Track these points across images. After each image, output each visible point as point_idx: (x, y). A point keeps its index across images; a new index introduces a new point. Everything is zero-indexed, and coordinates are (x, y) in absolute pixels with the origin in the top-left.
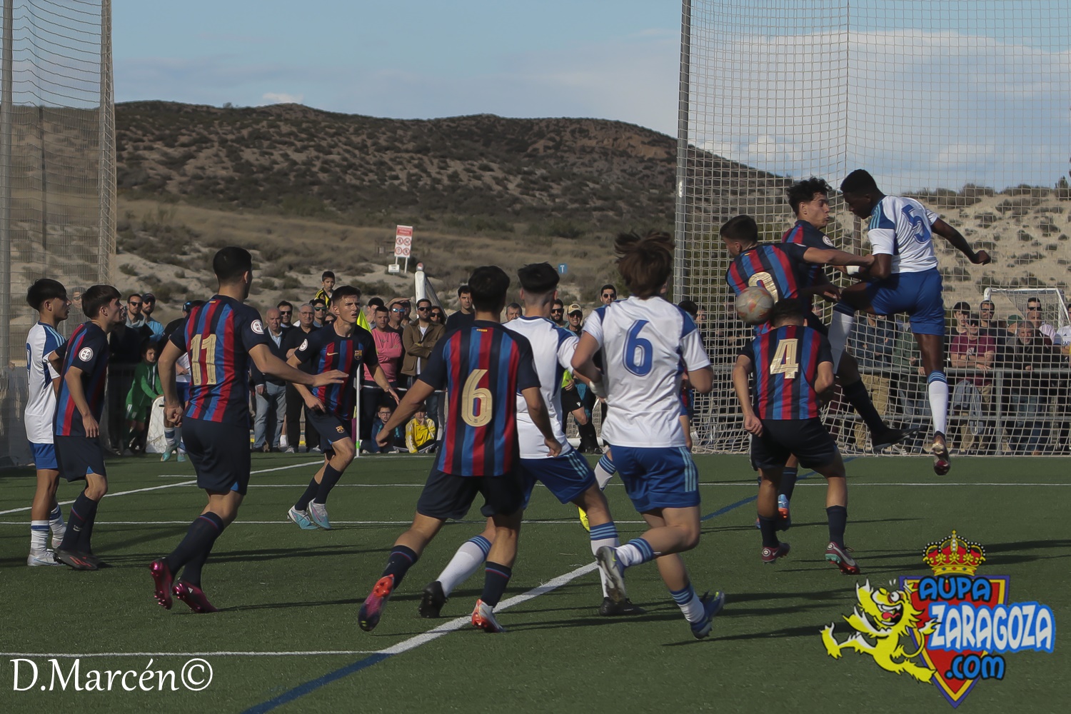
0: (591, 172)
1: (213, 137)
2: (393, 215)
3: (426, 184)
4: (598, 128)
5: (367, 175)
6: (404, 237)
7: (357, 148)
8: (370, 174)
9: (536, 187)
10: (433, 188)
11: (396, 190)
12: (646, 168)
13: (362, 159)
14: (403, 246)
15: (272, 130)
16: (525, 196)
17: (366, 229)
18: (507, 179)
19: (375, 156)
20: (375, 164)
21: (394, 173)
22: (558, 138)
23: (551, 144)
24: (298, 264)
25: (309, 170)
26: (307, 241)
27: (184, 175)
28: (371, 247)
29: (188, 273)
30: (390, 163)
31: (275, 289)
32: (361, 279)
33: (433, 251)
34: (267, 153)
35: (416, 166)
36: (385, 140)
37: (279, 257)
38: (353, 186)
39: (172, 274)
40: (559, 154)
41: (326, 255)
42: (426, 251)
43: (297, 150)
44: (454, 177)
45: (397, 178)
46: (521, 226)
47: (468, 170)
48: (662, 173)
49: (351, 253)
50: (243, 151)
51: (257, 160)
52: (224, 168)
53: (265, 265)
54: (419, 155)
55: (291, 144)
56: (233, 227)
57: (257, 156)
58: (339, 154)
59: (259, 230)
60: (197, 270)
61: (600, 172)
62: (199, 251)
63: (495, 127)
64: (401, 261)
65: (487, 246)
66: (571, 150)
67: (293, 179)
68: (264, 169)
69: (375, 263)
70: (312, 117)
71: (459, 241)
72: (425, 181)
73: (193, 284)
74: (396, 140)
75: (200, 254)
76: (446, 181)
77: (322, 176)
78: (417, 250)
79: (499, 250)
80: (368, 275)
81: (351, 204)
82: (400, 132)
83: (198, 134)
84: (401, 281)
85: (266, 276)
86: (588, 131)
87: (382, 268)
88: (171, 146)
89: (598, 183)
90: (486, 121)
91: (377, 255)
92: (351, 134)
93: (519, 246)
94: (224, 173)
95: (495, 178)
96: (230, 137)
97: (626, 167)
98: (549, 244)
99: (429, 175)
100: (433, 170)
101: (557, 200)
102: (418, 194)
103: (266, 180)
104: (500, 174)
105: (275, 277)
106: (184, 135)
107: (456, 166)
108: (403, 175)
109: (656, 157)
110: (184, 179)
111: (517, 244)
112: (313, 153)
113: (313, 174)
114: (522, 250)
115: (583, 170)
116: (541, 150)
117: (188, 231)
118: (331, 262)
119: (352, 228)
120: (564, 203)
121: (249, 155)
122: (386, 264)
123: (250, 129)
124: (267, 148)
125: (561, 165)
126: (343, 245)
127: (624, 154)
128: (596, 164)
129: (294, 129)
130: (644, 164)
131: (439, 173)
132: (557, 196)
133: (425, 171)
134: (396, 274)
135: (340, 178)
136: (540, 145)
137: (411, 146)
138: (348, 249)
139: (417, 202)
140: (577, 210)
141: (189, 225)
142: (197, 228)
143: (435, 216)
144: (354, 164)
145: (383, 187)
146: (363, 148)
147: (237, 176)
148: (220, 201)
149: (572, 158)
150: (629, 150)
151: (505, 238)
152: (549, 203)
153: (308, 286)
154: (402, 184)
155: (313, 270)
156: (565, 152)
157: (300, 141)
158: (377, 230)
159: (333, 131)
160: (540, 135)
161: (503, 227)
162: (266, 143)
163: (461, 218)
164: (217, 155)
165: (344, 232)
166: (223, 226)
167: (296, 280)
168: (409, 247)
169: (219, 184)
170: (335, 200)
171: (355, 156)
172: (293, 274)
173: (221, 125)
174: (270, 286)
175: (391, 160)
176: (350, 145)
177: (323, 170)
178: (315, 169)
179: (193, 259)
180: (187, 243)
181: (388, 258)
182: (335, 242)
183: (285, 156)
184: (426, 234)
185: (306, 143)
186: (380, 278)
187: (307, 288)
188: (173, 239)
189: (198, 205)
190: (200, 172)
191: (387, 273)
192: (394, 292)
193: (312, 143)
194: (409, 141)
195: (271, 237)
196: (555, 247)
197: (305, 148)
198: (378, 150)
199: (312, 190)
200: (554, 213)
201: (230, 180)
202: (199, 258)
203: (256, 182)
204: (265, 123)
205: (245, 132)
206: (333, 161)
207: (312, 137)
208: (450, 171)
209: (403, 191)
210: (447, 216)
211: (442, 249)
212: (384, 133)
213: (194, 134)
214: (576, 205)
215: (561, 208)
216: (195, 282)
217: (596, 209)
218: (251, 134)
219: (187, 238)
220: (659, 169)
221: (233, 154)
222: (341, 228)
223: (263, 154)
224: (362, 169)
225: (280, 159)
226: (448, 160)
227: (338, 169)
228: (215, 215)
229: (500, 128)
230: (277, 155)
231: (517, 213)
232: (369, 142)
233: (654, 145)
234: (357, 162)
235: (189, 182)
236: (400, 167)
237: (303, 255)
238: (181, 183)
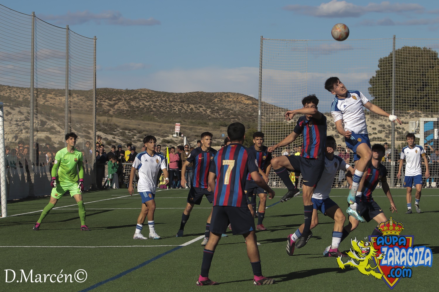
0: (230, 108)
1: (122, 98)
2: (174, 120)
3: (184, 111)
4: (233, 95)
5: (167, 109)
6: (178, 127)
8: (168, 109)
9: (215, 112)
10: (186, 113)
11: (175, 113)
12: (246, 106)
13: (165, 104)
14: (177, 129)
15: (139, 96)
16: (212, 115)
17: (167, 124)
18: (207, 110)
19: (169, 104)
20: (169, 106)
21: (174, 108)
22: (221, 98)
23: (219, 100)
25: (150, 107)
26: (150, 128)
27: (114, 109)
28: (168, 129)
29: (116, 137)
30: (173, 105)
31: (141, 141)
32: (165, 138)
33: (186, 130)
34: (138, 103)
35: (181, 106)
36: (172, 99)
37: (142, 132)
38: (163, 112)
39: (111, 138)
40: (221, 103)
41: (156, 132)
42: (184, 131)
43: (147, 102)
44: (192, 109)
45: (175, 110)
46: (211, 123)
47: (196, 107)
48: (251, 108)
49: (163, 131)
50: (131, 102)
51: (135, 105)
52: (126, 107)
53: (138, 135)
54: (182, 103)
55: (145, 100)
56: (129, 124)
57: (135, 103)
58: (159, 103)
59: (136, 125)
60: (119, 136)
61: (233, 108)
62: (119, 131)
63: (203, 95)
64: (177, 133)
65: (201, 129)
66: (225, 101)
67: (145, 110)
68: (137, 107)
69: (169, 134)
70: (150, 92)
71: (193, 128)
72: (183, 110)
73: (117, 140)
74: (175, 99)
75: (119, 132)
76: (189, 111)
77: (154, 109)
78: (181, 130)
80: (167, 137)
81: (162, 117)
82: (176, 97)
83: (118, 97)
84: (177, 139)
86: (229, 96)
87: (171, 136)
88: (111, 101)
89: (233, 111)
90: (200, 93)
91: (170, 132)
92: (162, 97)
93: (210, 129)
94: (126, 108)
95: (203, 110)
96: (127, 98)
97: (240, 106)
98: (219, 128)
99: (184, 109)
100: (186, 107)
101: (221, 116)
102: (181, 114)
103: (138, 110)
104: (204, 108)
105: (141, 138)
106: (114, 98)
107: (192, 106)
108: (177, 109)
109: (249, 103)
110: (114, 110)
111: (210, 128)
112: (151, 103)
113: (151, 109)
115: (228, 107)
116: (216, 101)
117: (116, 125)
118: (157, 134)
119: (163, 124)
120: (223, 117)
121: (133, 103)
122: (172, 134)
123: (133, 96)
125: (222, 106)
126: (160, 129)
127: (240, 102)
128: (232, 105)
129: (146, 96)
130: (245, 105)
131: (187, 108)
132: (221, 115)
133: (183, 108)
134: (175, 137)
135: (159, 110)
136: (216, 100)
137: (179, 100)
138: (162, 130)
139: (181, 116)
140: (227, 118)
141: (116, 123)
142: (118, 124)
143: (186, 120)
144: (163, 106)
145: (171, 112)
146: (165, 101)
147: (129, 109)
148: (125, 116)
149: (225, 104)
150: (241, 101)
151: (206, 127)
152: (219, 117)
154: (177, 111)
156: (223, 102)
157: (147, 99)
158: (170, 125)
159: (157, 96)
160: (216, 97)
161: (206, 123)
162: (138, 100)
163: (194, 121)
164: (124, 103)
166: (126, 124)
168: (179, 129)
169: (124, 112)
170: (157, 116)
171: (163, 103)
173: (125, 95)
175: (174, 104)
176: (162, 100)
177: (154, 107)
178: (152, 107)
179: (117, 133)
180: (116, 129)
181: (173, 132)
182: (158, 128)
183: (143, 104)
184: (184, 126)
185: (149, 100)
186: (171, 138)
188: (112, 127)
189: (119, 118)
190: (119, 108)
191: (173, 137)
192: (175, 142)
193: (151, 100)
194: (179, 99)
195: (139, 127)
196: (221, 129)
197: (149, 101)
198: (170, 102)
199: (151, 113)
200: (220, 120)
201: (127, 111)
202: (119, 133)
203: (135, 111)
204: (137, 94)
205: (132, 97)
206: (157, 105)
207: (151, 98)
208: (190, 107)
209: (177, 113)
210: (190, 120)
211: (189, 130)
212: (171, 97)
213: (117, 97)
214: (226, 117)
215: (222, 118)
216: (118, 140)
217: (232, 118)
218: (133, 97)
219: (116, 127)
220: (250, 107)
221: (128, 103)
222: (159, 124)
223: (137, 103)
224: (165, 107)
225: (142, 104)
226: (190, 105)
227: (158, 107)
228: (123, 120)
229: (204, 95)
230: (141, 103)
231: (210, 120)
232: (167, 100)
233: (248, 100)
234: (164, 105)
235: (116, 111)
236: (176, 106)
237: (149, 132)
238: (114, 112)
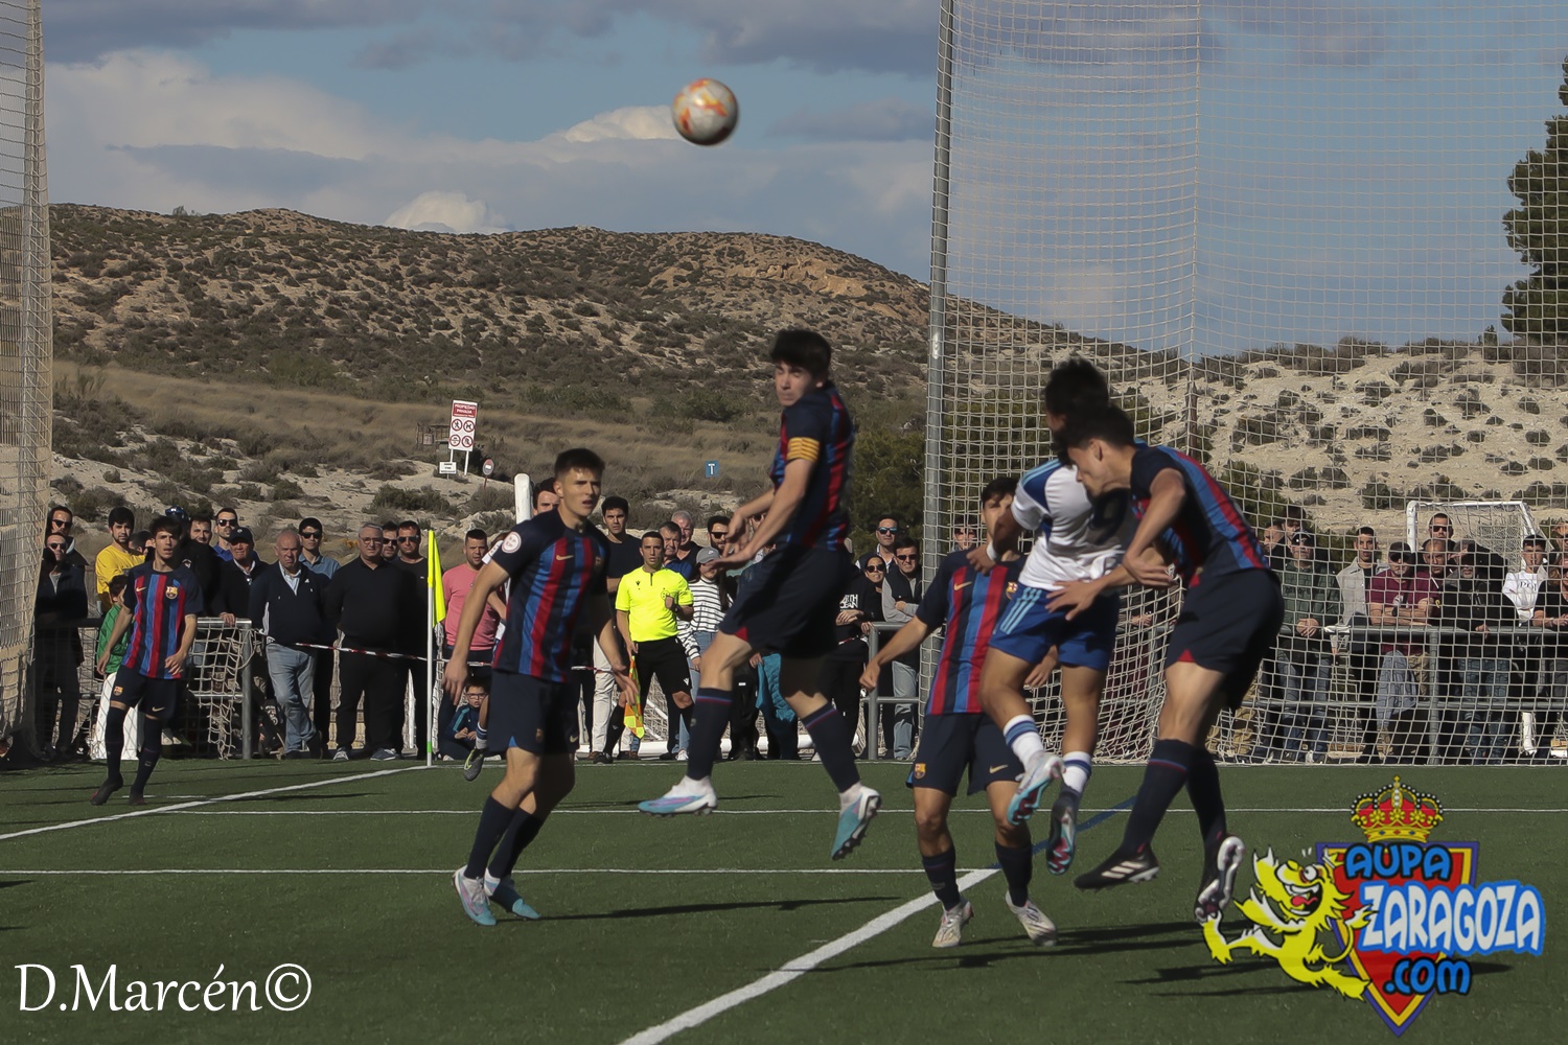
0: (748, 317)
1: (160, 261)
2: (442, 384)
3: (493, 335)
4: (760, 248)
5: (401, 322)
6: (464, 419)
7: (384, 280)
8: (406, 320)
9: (665, 339)
10: (505, 343)
11: (445, 345)
12: (834, 312)
13: (393, 296)
14: (462, 433)
15: (251, 250)
16: (647, 355)
17: (403, 406)
18: (620, 329)
19: (413, 292)
20: (412, 304)
21: (441, 319)
22: (696, 265)
23: (685, 273)
24: (297, 461)
25: (310, 313)
26: (312, 425)
27: (114, 320)
28: (412, 434)
29: (125, 474)
30: (437, 303)
31: (262, 499)
32: (394, 483)
33: (508, 440)
34: (243, 287)
35: (477, 308)
36: (429, 267)
37: (269, 449)
38: (378, 339)
39: (101, 476)
40: (697, 289)
41: (343, 446)
42: (497, 441)
43: (291, 283)
44: (537, 324)
45: (447, 326)
46: (642, 403)
47: (557, 314)
48: (858, 319)
49: (380, 444)
50: (205, 283)
51: (229, 297)
52: (177, 310)
53: (244, 463)
54: (482, 291)
55: (282, 272)
56: (194, 402)
57: (228, 291)
58: (356, 288)
59: (236, 408)
60: (139, 470)
61: (762, 317)
62: (143, 440)
63: (598, 246)
64: (459, 457)
65: (593, 433)
66: (717, 282)
67: (284, 328)
68: (238, 311)
69: (419, 459)
70: (311, 229)
71: (548, 425)
72: (492, 329)
73: (133, 491)
74: (446, 266)
75: (145, 445)
76: (524, 332)
77: (328, 322)
78: (482, 438)
79: (611, 438)
80: (406, 478)
81: (376, 366)
82: (452, 254)
83: (136, 256)
84: (459, 488)
85: (247, 480)
86: (743, 253)
87: (431, 467)
88: (95, 276)
89: (761, 335)
90: (584, 238)
91: (421, 447)
92: (375, 257)
93: (642, 434)
94: (177, 317)
95: (601, 327)
96: (186, 261)
97: (803, 309)
98: (689, 430)
99: (498, 322)
100: (504, 315)
101: (698, 361)
102: (480, 352)
103: (241, 329)
104: (607, 320)
105: (261, 481)
106: (113, 257)
107: (539, 307)
108: (457, 323)
109: (850, 295)
110: (114, 327)
111: (639, 429)
112: (318, 287)
113: (316, 320)
114: (647, 440)
115: (735, 314)
116: (670, 283)
117: (126, 409)
118: (349, 457)
119: (381, 404)
120: (709, 365)
121: (214, 289)
122: (435, 461)
123: (217, 249)
124: (244, 279)
125: (702, 306)
126: (367, 431)
127: (798, 289)
128: (755, 305)
129: (286, 249)
130: (831, 305)
131: (512, 318)
132: (699, 354)
133: (491, 315)
134: (451, 476)
135: (358, 325)
136: (669, 274)
137: (469, 275)
138: (375, 437)
139: (479, 363)
140: (728, 376)
141: (126, 399)
142: (138, 404)
143: (508, 385)
144: (381, 304)
145: (425, 340)
146: (394, 278)
147: (196, 322)
148: (170, 361)
149: (718, 296)
150: (807, 283)
151: (619, 421)
152: (685, 365)
153: (314, 495)
154: (455, 335)
155: (320, 470)
156: (708, 285)
157: (295, 267)
158: (420, 408)
159: (345, 252)
160: (669, 259)
161: (612, 402)
162: (242, 271)
163: (548, 388)
164: (165, 290)
165: (368, 411)
166: (179, 401)
167: (294, 486)
168: (472, 434)
169: (168, 335)
170: (350, 361)
171: (381, 291)
172: (290, 477)
173: (171, 242)
174: (255, 495)
175: (439, 298)
176: (373, 275)
177: (331, 313)
178: (319, 312)
179: (133, 452)
180: (123, 428)
181: (440, 451)
182: (354, 426)
183: (272, 291)
184: (495, 415)
185: (304, 271)
186: (426, 484)
187: (311, 499)
188: (102, 420)
189: (139, 368)
190: (138, 316)
191: (437, 474)
192: (447, 505)
193: (314, 271)
194: (466, 268)
195: (253, 417)
196: (698, 434)
197: (303, 279)
198: (417, 283)
199: (315, 345)
200: (692, 381)
201: (186, 329)
202: (141, 450)
203: (226, 332)
204: (240, 240)
205: (209, 254)
206: (347, 299)
207: (313, 261)
208: (531, 314)
209: (457, 347)
210: (526, 386)
211: (521, 439)
212: (427, 256)
213: (129, 256)
214: (727, 369)
215: (706, 373)
216: (136, 487)
217: (758, 375)
218: (218, 257)
219: (123, 419)
220: (854, 312)
221: (191, 288)
222: (363, 403)
223: (238, 288)
224: (393, 312)
225: (263, 296)
226: (527, 298)
227: (355, 312)
228: (167, 382)
229: (605, 248)
230: (259, 290)
231: (634, 381)
232: (404, 270)
233: (846, 276)
234: (386, 301)
235: (122, 332)
236: (452, 308)
237: (306, 448)
238: (109, 334)
